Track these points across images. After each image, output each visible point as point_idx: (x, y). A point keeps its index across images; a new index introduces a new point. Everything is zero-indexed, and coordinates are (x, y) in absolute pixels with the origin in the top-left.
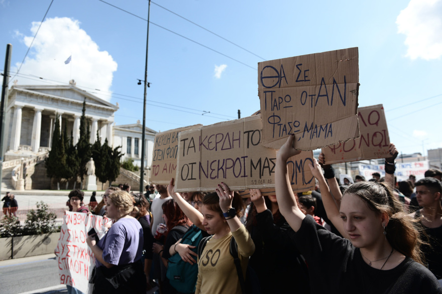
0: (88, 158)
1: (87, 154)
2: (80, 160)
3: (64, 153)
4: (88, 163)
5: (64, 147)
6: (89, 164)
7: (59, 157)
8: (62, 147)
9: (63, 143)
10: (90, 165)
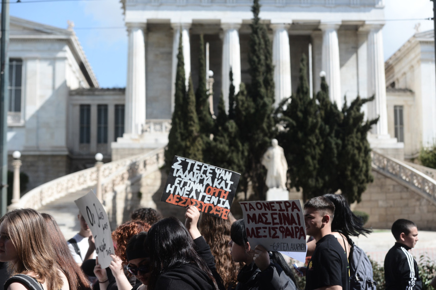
0: (267, 139)
1: (263, 130)
2: (245, 148)
3: (195, 134)
4: (265, 156)
5: (194, 115)
6: (269, 157)
7: (183, 144)
8: (191, 119)
9: (192, 108)
10: (271, 158)
